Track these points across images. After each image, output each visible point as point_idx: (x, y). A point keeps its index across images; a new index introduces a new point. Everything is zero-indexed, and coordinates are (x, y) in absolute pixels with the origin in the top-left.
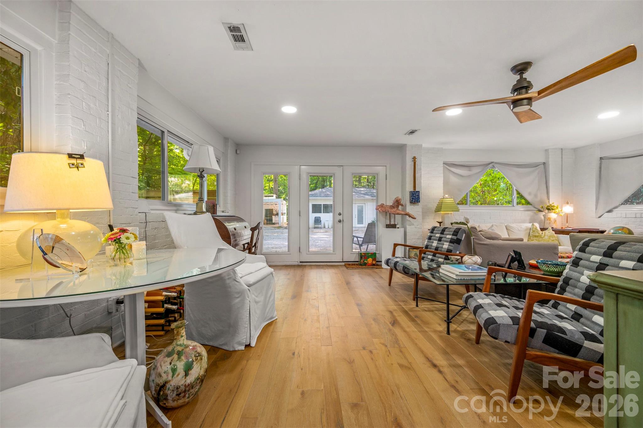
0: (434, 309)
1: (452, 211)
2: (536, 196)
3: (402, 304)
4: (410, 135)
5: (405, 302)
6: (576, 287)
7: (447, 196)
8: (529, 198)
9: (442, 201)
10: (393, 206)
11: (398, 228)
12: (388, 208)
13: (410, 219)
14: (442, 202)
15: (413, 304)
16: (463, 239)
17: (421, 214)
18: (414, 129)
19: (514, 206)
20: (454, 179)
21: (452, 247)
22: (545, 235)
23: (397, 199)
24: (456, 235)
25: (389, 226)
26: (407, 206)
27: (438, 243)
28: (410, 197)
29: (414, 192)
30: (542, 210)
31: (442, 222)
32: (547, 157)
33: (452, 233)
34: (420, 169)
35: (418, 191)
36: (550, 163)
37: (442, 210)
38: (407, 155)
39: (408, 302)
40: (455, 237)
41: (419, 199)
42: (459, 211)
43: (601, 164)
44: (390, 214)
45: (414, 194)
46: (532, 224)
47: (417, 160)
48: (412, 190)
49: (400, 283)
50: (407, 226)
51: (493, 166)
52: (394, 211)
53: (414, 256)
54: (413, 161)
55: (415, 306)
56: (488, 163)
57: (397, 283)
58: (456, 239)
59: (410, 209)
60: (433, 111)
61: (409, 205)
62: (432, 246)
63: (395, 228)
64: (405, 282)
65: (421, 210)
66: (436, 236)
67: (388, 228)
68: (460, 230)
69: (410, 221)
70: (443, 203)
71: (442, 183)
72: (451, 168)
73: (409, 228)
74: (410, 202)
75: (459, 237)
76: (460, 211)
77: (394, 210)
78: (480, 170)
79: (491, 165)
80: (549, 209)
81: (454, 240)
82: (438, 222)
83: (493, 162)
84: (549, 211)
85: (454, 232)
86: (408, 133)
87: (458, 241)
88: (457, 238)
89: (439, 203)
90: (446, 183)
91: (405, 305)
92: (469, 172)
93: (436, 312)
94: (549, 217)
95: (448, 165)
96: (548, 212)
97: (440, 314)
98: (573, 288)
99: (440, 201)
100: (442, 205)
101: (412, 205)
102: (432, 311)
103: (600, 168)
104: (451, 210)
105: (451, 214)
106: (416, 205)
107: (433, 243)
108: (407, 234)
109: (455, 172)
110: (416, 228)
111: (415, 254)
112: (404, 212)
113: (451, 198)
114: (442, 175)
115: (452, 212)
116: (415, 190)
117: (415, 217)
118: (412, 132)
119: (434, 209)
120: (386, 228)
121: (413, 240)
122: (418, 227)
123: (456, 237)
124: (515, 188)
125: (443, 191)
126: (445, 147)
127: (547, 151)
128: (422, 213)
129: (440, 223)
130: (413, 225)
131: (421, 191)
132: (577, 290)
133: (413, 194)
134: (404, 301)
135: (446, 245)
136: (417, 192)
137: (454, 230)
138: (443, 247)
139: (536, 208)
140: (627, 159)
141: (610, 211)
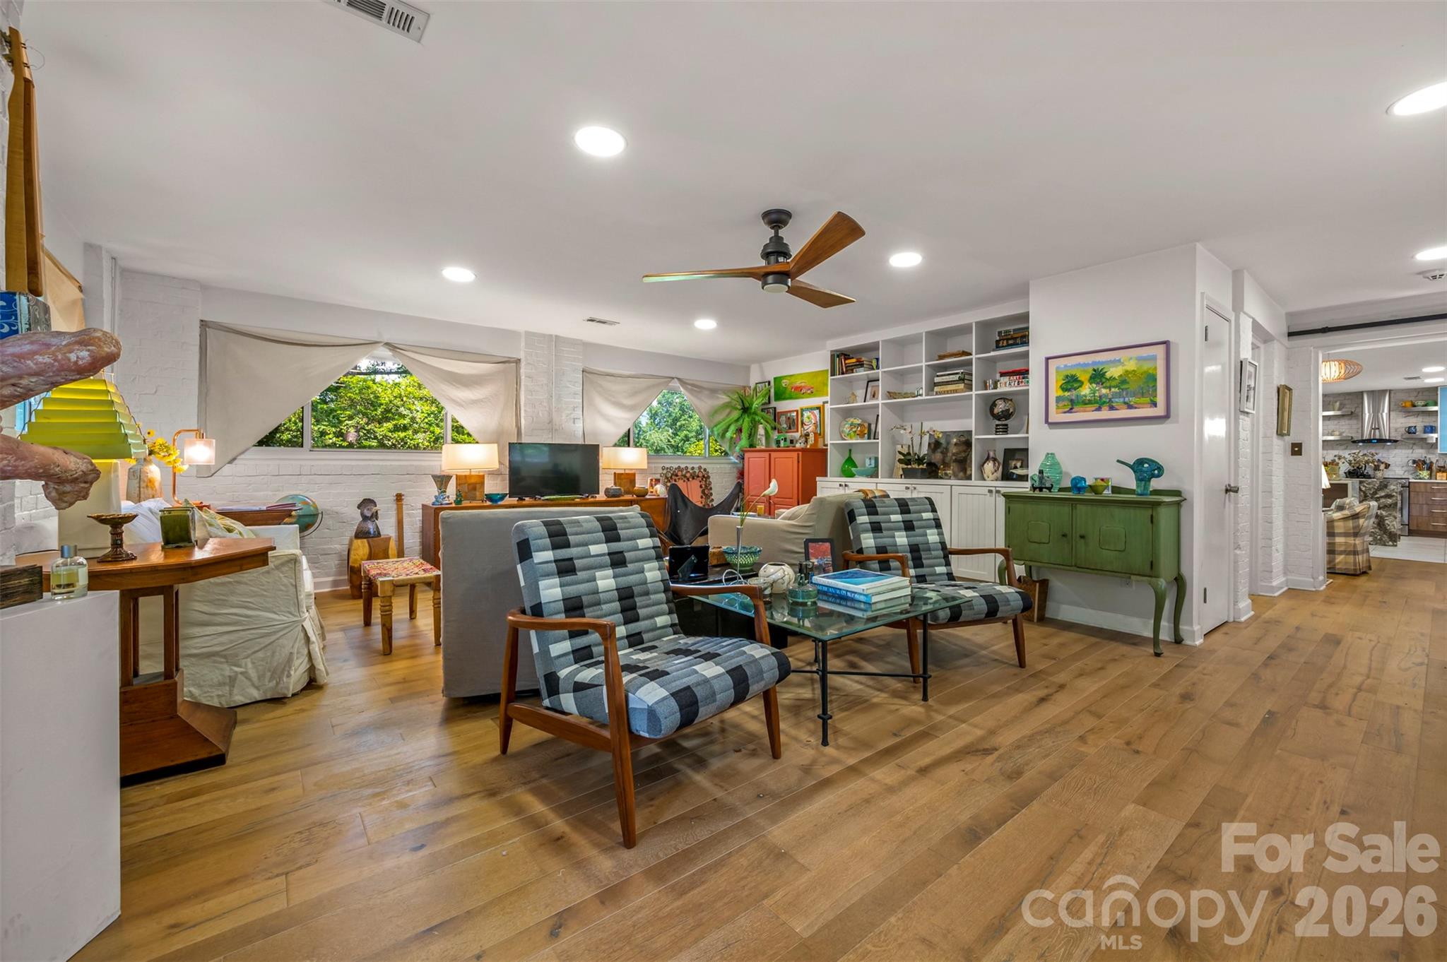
36: (105, 293)
43: (204, 338)
103: (203, 349)
140: (271, 343)
141: (230, 462)
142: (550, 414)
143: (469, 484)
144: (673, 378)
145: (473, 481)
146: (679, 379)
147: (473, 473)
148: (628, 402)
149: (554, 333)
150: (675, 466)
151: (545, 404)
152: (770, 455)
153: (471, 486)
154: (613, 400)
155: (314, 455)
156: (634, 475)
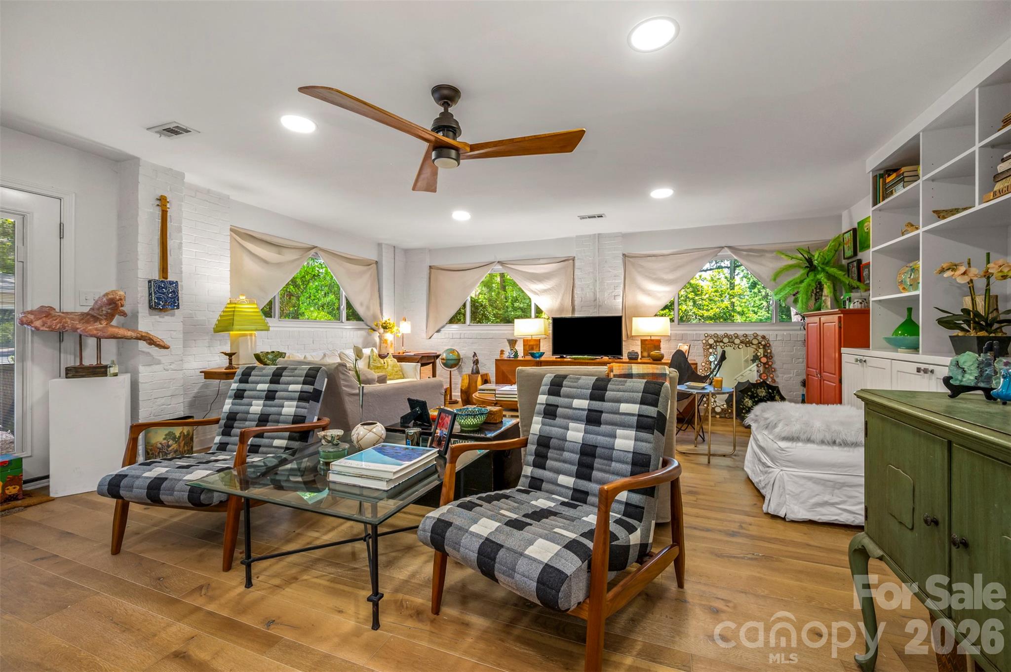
0: (294, 571)
1: (256, 330)
2: (368, 308)
3: (198, 601)
4: (163, 137)
5: (203, 592)
6: (562, 449)
7: (242, 298)
8: (361, 311)
9: (235, 307)
10: (93, 316)
11: (116, 375)
12: (72, 319)
13: (153, 350)
14: (234, 311)
15: (234, 583)
16: (323, 390)
17: (181, 336)
18: (184, 123)
19: (342, 322)
20: (250, 265)
21: (306, 410)
22: (388, 365)
23: (110, 296)
24: (312, 384)
25: (77, 372)
26: (140, 315)
27: (264, 406)
28: (150, 294)
29: (162, 281)
30: (376, 328)
31: (234, 354)
32: (380, 254)
33: (303, 378)
34: (180, 230)
35: (175, 280)
36: (384, 263)
37: (235, 327)
38: (140, 187)
39: (213, 585)
40: (309, 388)
41: (178, 300)
42: (268, 330)
43: (430, 273)
44: (80, 336)
45: (163, 288)
46: (371, 349)
47: (170, 205)
48: (156, 276)
49: (150, 531)
50: (141, 369)
51: (317, 253)
52: (97, 329)
53: (164, 439)
54: (158, 205)
55: (242, 588)
56: (310, 246)
57: (137, 534)
58: (312, 391)
59: (147, 323)
60: (302, 89)
61: (148, 314)
62: (248, 413)
63: (105, 374)
64: (165, 520)
65: (180, 327)
66: (258, 389)
67: (73, 377)
68: (318, 371)
69: (148, 354)
70: (235, 313)
71: (229, 269)
72: (245, 242)
73: (145, 374)
74: (150, 307)
75: (317, 386)
76: (271, 328)
77: (98, 325)
78: (295, 257)
79: (313, 252)
80: (385, 328)
81: (308, 394)
82: (226, 354)
83: (316, 247)
84: (386, 330)
85: (306, 376)
86: (157, 129)
87: (315, 396)
88: (314, 389)
89: (224, 311)
90: (236, 271)
91: (212, 599)
92: (278, 255)
93: (305, 577)
94: (385, 338)
95: (241, 235)
96: (384, 331)
97: (317, 577)
98: (558, 452)
99: (226, 307)
100: (235, 318)
101: (156, 315)
102: (295, 579)
103: (430, 278)
104: (253, 327)
105: (251, 335)
106: (167, 315)
107: (251, 405)
108: (141, 387)
109: (253, 251)
110: (167, 370)
111: (166, 435)
112: (133, 331)
113: (251, 302)
114: (228, 254)
115: (255, 332)
116: (167, 279)
117: (167, 343)
118: (174, 131)
119: (213, 326)
120: (66, 378)
121: (158, 400)
122: (171, 366)
123: (312, 387)
124: (344, 293)
125: (229, 287)
126: (234, 195)
127: (380, 245)
128: (184, 333)
129: (230, 355)
130: (159, 363)
131: (182, 282)
132: (566, 455)
133: (159, 287)
134: (201, 588)
135: (289, 406)
136: (171, 283)
137: (305, 372)
138: (281, 412)
139: (369, 326)
140: (453, 272)
141: (438, 331)
142: (595, 294)
143: (529, 346)
144: (723, 247)
145: (532, 343)
146: (730, 247)
147: (533, 338)
148: (670, 277)
149: (597, 232)
150: (722, 333)
151: (591, 287)
152: (820, 318)
153: (530, 347)
154: (654, 277)
155: (470, 328)
156: (659, 341)
